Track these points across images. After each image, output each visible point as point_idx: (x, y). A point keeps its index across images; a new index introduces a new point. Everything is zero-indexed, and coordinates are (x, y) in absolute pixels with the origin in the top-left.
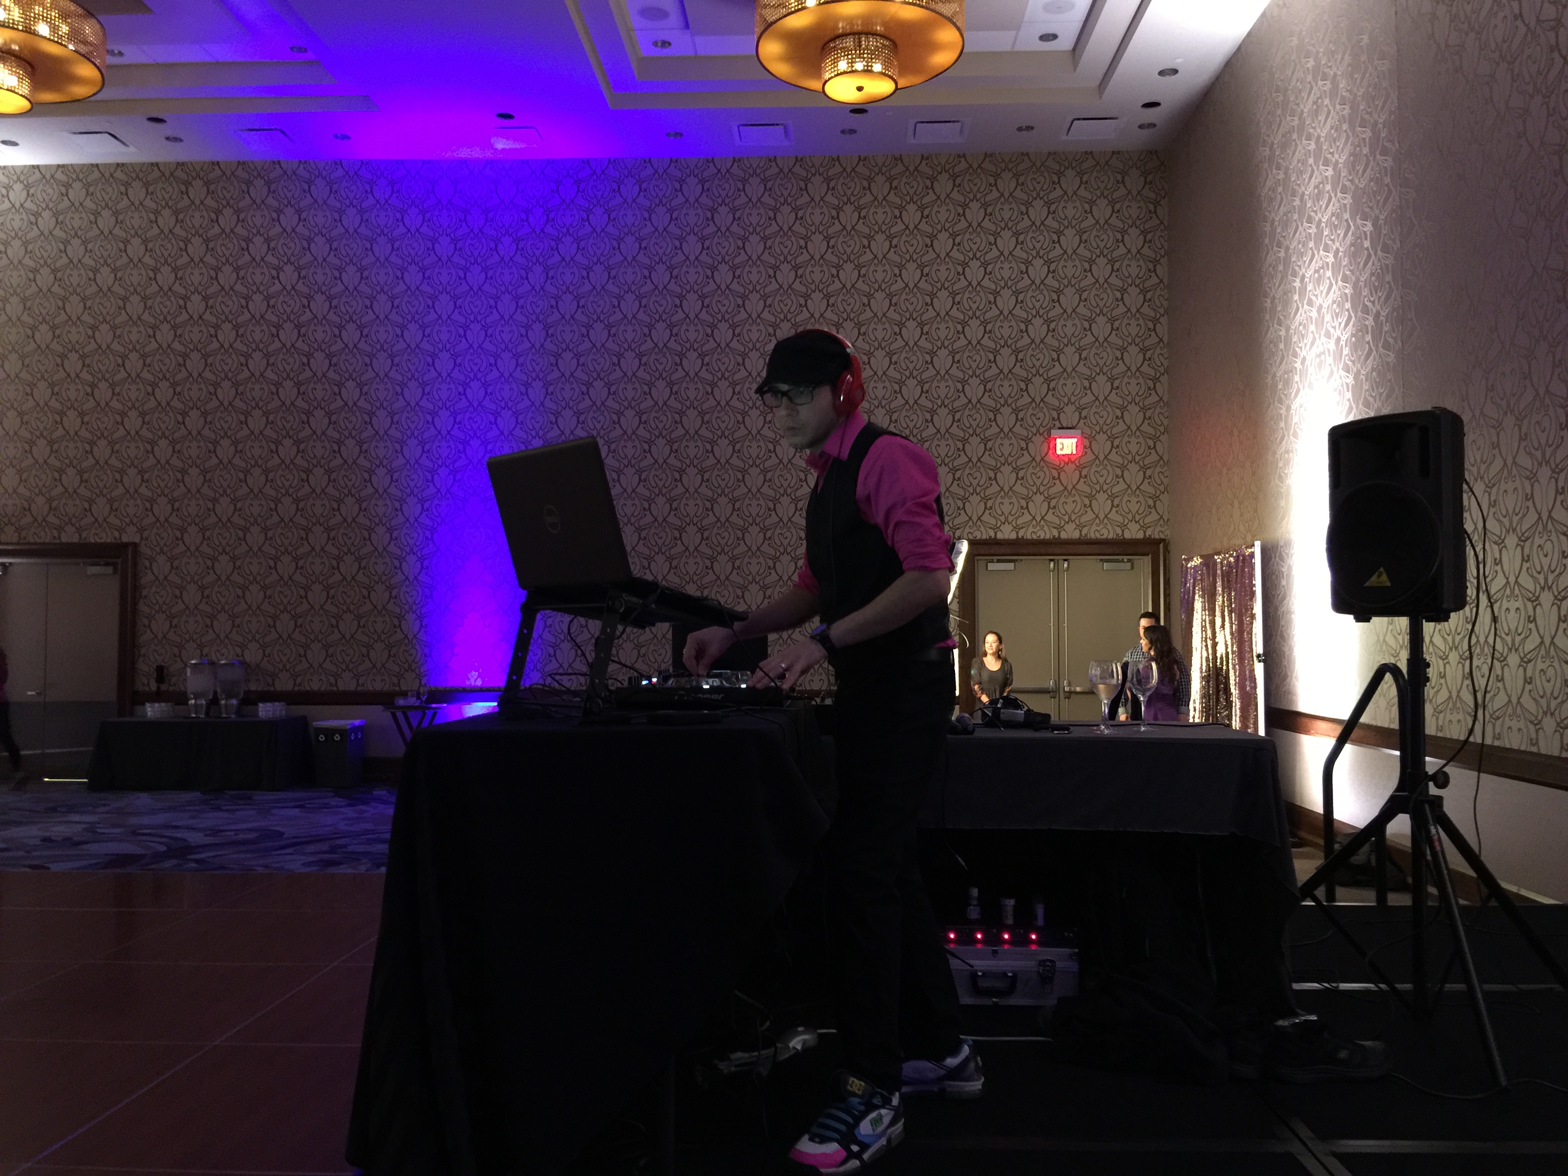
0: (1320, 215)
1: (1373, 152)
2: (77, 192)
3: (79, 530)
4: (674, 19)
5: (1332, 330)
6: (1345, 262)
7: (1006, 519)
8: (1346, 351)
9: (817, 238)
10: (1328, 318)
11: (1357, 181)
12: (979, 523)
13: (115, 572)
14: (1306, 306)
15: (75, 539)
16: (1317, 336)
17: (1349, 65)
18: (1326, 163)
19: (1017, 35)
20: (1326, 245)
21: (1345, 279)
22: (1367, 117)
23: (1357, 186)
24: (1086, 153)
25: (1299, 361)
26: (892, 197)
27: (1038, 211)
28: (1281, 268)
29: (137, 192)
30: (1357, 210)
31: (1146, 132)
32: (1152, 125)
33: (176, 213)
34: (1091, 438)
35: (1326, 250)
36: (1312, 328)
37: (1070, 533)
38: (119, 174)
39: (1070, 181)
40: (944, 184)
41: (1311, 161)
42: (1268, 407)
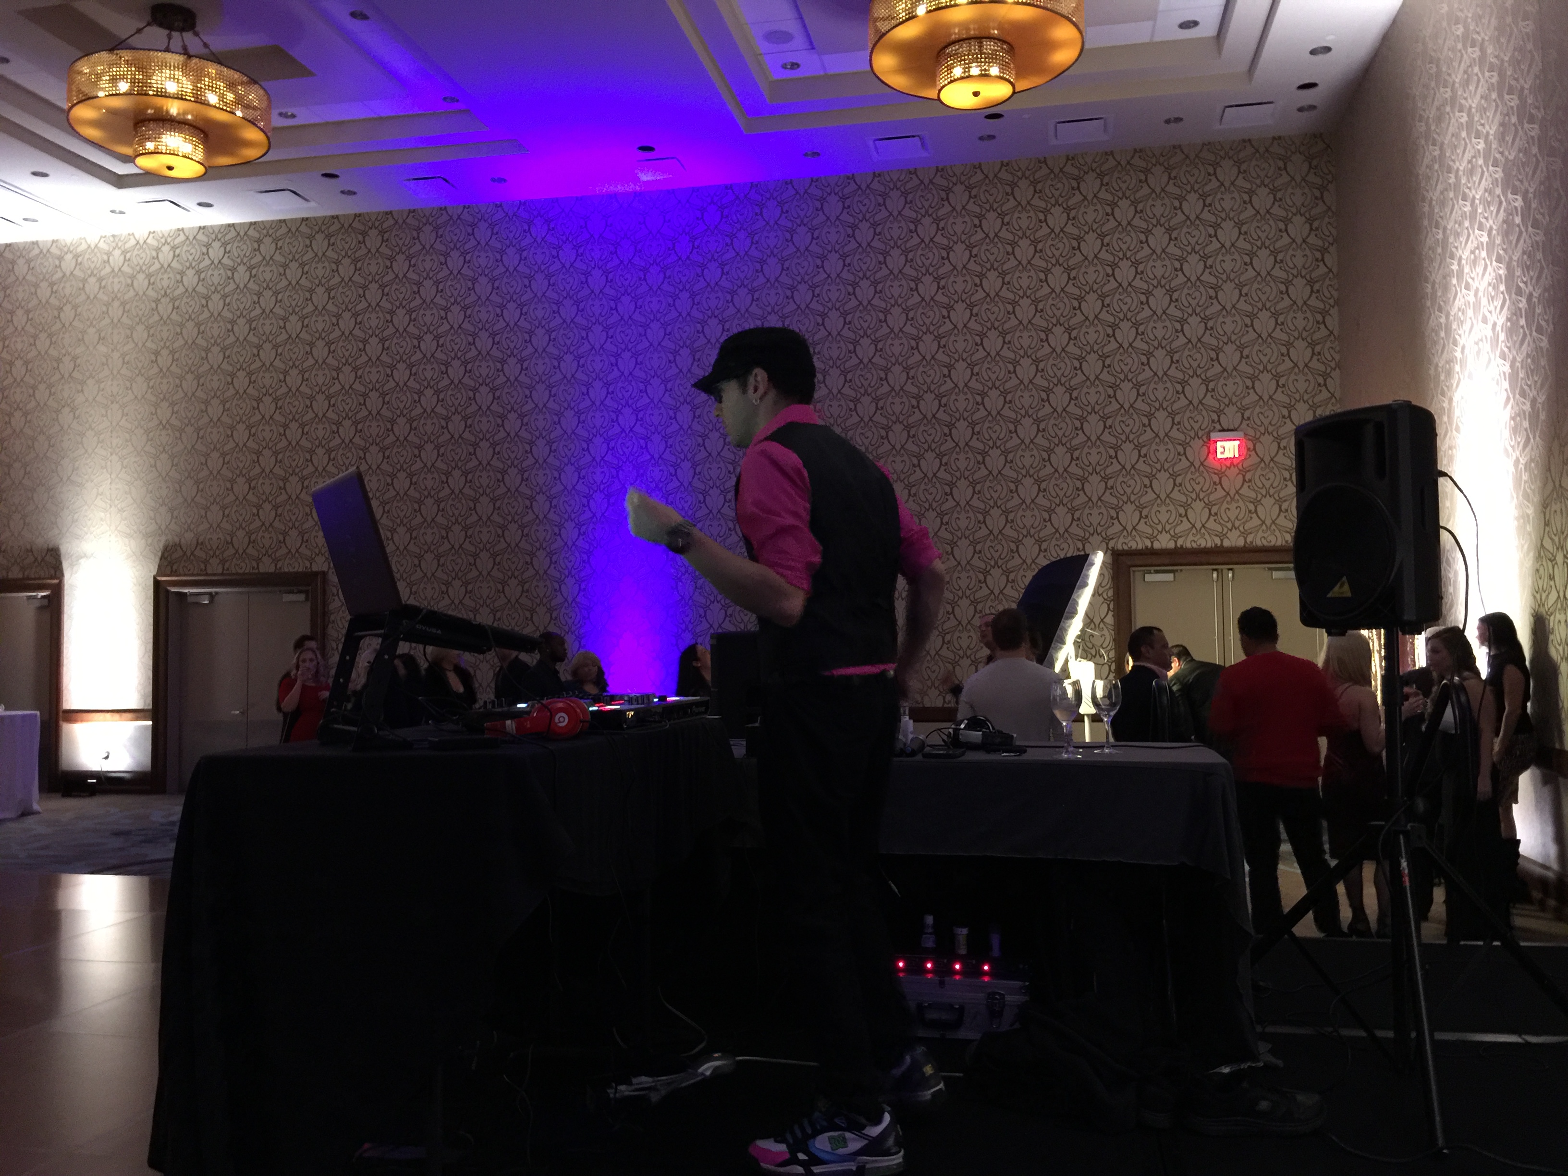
0: (1474, 192)
1: (1520, 120)
2: (268, 247)
3: (276, 561)
4: (799, 41)
5: (1488, 314)
6: (1498, 241)
7: (1164, 528)
8: (1502, 337)
9: (959, 248)
10: (1484, 301)
11: (1507, 153)
12: (1134, 533)
13: (307, 599)
14: (1464, 290)
15: (272, 569)
16: (1475, 322)
17: (1496, 29)
18: (1478, 136)
19: (1154, 26)
20: (1481, 224)
21: (1499, 260)
22: (1513, 83)
23: (1507, 159)
24: (1244, 141)
25: (1459, 349)
26: (1036, 202)
27: (1192, 206)
28: (1439, 250)
29: (320, 244)
30: (1509, 184)
31: (1305, 114)
32: (1312, 107)
33: (355, 261)
34: (1255, 440)
35: (1481, 228)
36: (1470, 313)
37: (1234, 540)
38: (303, 229)
39: (1227, 171)
40: (1091, 184)
41: (1464, 134)
42: (1432, 399)
